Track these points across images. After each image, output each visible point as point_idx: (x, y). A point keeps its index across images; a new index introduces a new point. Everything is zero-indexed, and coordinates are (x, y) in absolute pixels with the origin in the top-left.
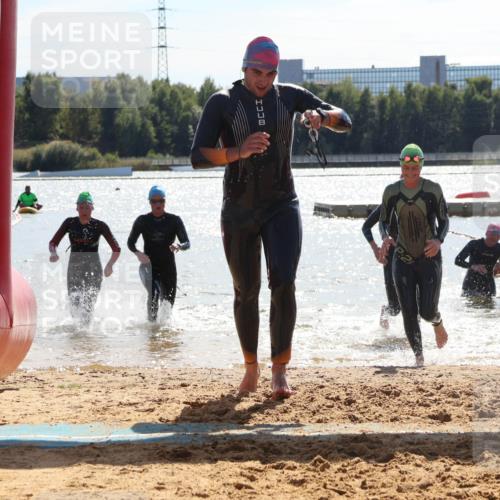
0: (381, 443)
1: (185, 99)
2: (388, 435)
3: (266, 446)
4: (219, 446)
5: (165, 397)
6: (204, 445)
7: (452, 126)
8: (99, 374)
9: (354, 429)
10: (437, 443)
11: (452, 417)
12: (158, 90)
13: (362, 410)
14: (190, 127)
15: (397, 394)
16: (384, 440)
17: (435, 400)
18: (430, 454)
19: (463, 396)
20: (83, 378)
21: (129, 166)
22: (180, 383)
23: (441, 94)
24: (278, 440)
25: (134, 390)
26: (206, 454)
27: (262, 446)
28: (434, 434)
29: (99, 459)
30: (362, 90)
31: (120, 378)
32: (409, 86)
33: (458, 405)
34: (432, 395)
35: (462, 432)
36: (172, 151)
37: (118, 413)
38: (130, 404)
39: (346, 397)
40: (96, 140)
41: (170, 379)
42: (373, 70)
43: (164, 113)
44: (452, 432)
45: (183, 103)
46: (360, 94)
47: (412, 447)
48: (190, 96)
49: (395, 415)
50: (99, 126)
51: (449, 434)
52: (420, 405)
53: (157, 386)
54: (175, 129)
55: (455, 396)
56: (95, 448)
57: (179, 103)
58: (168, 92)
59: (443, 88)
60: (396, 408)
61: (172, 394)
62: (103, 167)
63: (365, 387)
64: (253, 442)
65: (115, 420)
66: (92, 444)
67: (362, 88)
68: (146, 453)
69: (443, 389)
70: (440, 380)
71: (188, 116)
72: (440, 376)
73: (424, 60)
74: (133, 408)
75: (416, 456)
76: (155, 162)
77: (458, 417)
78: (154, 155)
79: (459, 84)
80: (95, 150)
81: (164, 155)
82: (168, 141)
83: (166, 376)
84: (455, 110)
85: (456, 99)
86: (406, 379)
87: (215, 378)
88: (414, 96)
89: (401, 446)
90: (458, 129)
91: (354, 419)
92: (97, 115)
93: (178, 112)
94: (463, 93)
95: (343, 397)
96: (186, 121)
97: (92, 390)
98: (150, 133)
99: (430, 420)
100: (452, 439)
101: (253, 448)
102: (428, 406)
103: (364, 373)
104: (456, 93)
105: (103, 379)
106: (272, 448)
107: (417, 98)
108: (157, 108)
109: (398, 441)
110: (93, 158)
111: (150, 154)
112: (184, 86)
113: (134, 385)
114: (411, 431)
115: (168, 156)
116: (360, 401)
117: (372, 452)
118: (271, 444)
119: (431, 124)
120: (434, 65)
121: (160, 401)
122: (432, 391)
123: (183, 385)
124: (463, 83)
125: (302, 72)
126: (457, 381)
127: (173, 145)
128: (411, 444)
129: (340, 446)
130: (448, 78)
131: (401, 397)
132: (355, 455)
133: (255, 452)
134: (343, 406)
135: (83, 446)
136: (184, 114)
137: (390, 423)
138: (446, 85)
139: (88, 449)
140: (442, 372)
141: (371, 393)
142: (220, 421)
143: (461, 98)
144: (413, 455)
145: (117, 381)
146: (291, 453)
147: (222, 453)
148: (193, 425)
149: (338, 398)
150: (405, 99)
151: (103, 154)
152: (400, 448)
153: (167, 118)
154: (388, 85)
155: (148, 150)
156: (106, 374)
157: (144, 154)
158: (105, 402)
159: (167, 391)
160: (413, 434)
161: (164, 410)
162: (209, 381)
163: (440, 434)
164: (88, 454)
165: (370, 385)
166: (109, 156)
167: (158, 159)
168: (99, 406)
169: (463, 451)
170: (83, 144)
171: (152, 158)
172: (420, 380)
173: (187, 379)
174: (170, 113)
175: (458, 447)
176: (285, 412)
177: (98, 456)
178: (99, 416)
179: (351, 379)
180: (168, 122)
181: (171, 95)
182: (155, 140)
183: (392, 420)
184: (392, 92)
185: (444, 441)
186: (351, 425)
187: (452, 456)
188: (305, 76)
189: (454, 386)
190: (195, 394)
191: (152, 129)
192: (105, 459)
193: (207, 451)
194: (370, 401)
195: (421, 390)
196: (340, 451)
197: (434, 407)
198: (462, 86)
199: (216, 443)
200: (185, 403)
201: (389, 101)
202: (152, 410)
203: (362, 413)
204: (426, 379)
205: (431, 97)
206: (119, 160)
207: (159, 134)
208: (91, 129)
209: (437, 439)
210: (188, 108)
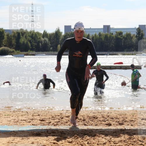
0: (92, 131)
1: (39, 36)
2: (94, 129)
3: (62, 132)
4: (48, 132)
5: (34, 118)
6: (45, 132)
7: (112, 45)
8: (15, 112)
9: (85, 128)
10: (108, 132)
11: (112, 124)
12: (31, 33)
13: (88, 122)
14: (40, 44)
15: (97, 118)
16: (93, 131)
17: (107, 120)
18: (106, 135)
19: (115, 119)
20: (11, 113)
21: (23, 54)
22: (38, 114)
23: (109, 36)
24: (65, 130)
25: (25, 116)
26: (45, 134)
27: (60, 132)
28: (107, 129)
29: (16, 135)
30: (88, 34)
31: (21, 113)
32: (100, 33)
33: (113, 121)
34: (106, 118)
35: (115, 128)
36: (35, 50)
37: (21, 123)
38: (24, 120)
39: (83, 119)
40: (14, 47)
41: (35, 113)
42: (90, 29)
43: (33, 40)
44: (112, 129)
45: (38, 37)
46: (87, 35)
47: (101, 133)
48: (40, 35)
49: (96, 124)
50: (15, 43)
51: (111, 129)
52: (103, 121)
53: (31, 115)
54: (36, 44)
55: (113, 119)
56: (15, 132)
57: (37, 37)
58: (34, 34)
59: (109, 34)
60: (97, 122)
61: (35, 117)
62: (16, 54)
63: (88, 116)
64: (58, 131)
65: (20, 125)
66: (14, 131)
67: (88, 33)
68: (29, 133)
69: (109, 117)
70: (108, 114)
71: (40, 41)
72: (108, 113)
73: (104, 26)
74: (25, 121)
75: (102, 135)
76: (30, 53)
77: (114, 124)
78: (30, 51)
79: (114, 33)
80: (14, 50)
81: (33, 51)
82: (34, 47)
83: (34, 112)
84: (113, 40)
85: (113, 37)
86: (99, 114)
87: (47, 113)
88: (102, 36)
89: (98, 132)
90: (113, 45)
91: (85, 125)
92: (14, 40)
93: (37, 40)
94: (115, 36)
95: (82, 119)
96: (39, 42)
97: (14, 116)
98: (29, 45)
99: (106, 125)
100: (112, 131)
101: (58, 133)
102: (105, 121)
103: (88, 112)
104: (113, 36)
105: (16, 113)
106: (63, 133)
107: (102, 37)
108: (31, 38)
109: (97, 131)
110: (13, 52)
111: (29, 51)
112: (38, 32)
113: (25, 115)
114: (101, 128)
115: (34, 52)
116: (87, 120)
117: (90, 134)
118: (63, 132)
119: (106, 44)
120: (107, 28)
121: (32, 120)
122: (106, 117)
123: (39, 115)
124: (115, 33)
125: (71, 29)
126: (113, 115)
127: (35, 49)
128: (101, 132)
129: (82, 132)
130: (111, 31)
131: (98, 119)
132: (86, 135)
133: (58, 134)
134: (82, 121)
135: (11, 132)
136: (38, 40)
137: (95, 126)
138: (110, 33)
139: (13, 132)
140: (109, 112)
141: (90, 118)
142: (48, 125)
143: (114, 37)
144: (101, 135)
145: (20, 114)
146: (68, 134)
147: (50, 134)
148: (41, 126)
149: (81, 119)
150: (99, 37)
151: (16, 51)
152: (98, 133)
153: (34, 41)
154: (94, 33)
155: (29, 50)
156: (17, 112)
157: (27, 51)
158: (17, 120)
159: (34, 117)
160: (101, 129)
161: (33, 122)
162: (46, 114)
163: (108, 129)
164: (13, 134)
165: (89, 115)
166: (17, 51)
167: (31, 52)
168: (16, 121)
169: (115, 134)
170: (11, 48)
171: (30, 52)
172: (103, 114)
173: (40, 113)
174: (35, 40)
175: (113, 133)
176: (67, 123)
177: (16, 134)
178: (16, 123)
179: (84, 114)
180: (34, 42)
181: (35, 35)
182: (31, 47)
183: (96, 125)
184: (95, 35)
185: (110, 131)
186: (85, 126)
187: (112, 135)
188: (72, 30)
189: (112, 116)
190: (42, 117)
191: (30, 44)
192: (18, 135)
193: (45, 133)
194: (90, 120)
195: (103, 117)
196: (82, 133)
197: (107, 122)
198: (114, 34)
199: (48, 131)
200: (39, 120)
201: (95, 37)
202: (30, 122)
203: (87, 123)
204: (104, 114)
205: (106, 36)
206: (20, 52)
207: (32, 46)
208: (13, 44)
209: (108, 131)
210: (40, 38)
